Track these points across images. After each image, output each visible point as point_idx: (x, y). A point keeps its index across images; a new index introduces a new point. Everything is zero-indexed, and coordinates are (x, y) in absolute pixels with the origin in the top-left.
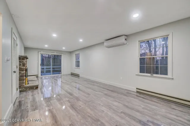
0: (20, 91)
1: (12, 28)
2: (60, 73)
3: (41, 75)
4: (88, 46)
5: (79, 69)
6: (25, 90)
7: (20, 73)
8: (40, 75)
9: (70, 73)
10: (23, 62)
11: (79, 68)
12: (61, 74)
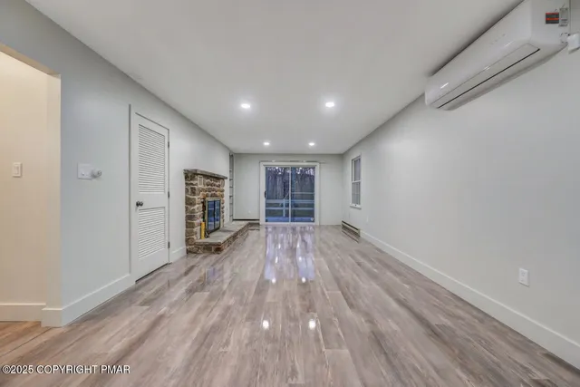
0: (188, 252)
1: (130, 106)
2: (312, 219)
3: (267, 221)
4: (380, 123)
5: (360, 209)
6: (195, 249)
7: (187, 208)
8: (262, 221)
9: (340, 223)
10: (192, 184)
11: (358, 206)
12: (313, 221)
